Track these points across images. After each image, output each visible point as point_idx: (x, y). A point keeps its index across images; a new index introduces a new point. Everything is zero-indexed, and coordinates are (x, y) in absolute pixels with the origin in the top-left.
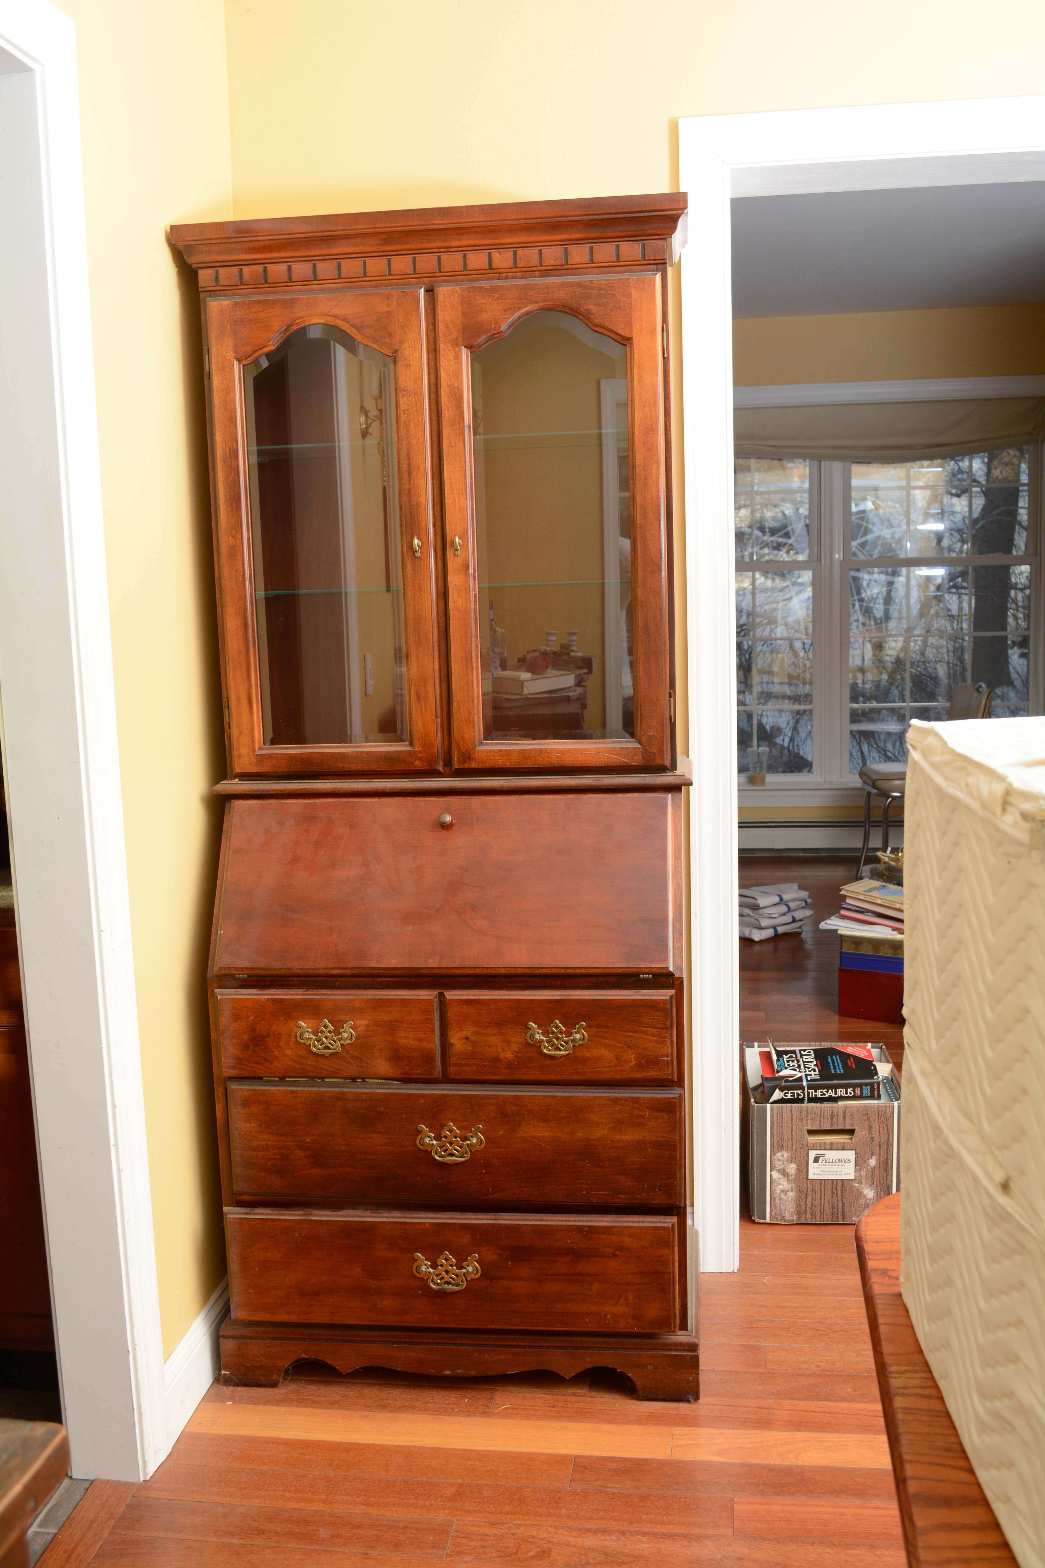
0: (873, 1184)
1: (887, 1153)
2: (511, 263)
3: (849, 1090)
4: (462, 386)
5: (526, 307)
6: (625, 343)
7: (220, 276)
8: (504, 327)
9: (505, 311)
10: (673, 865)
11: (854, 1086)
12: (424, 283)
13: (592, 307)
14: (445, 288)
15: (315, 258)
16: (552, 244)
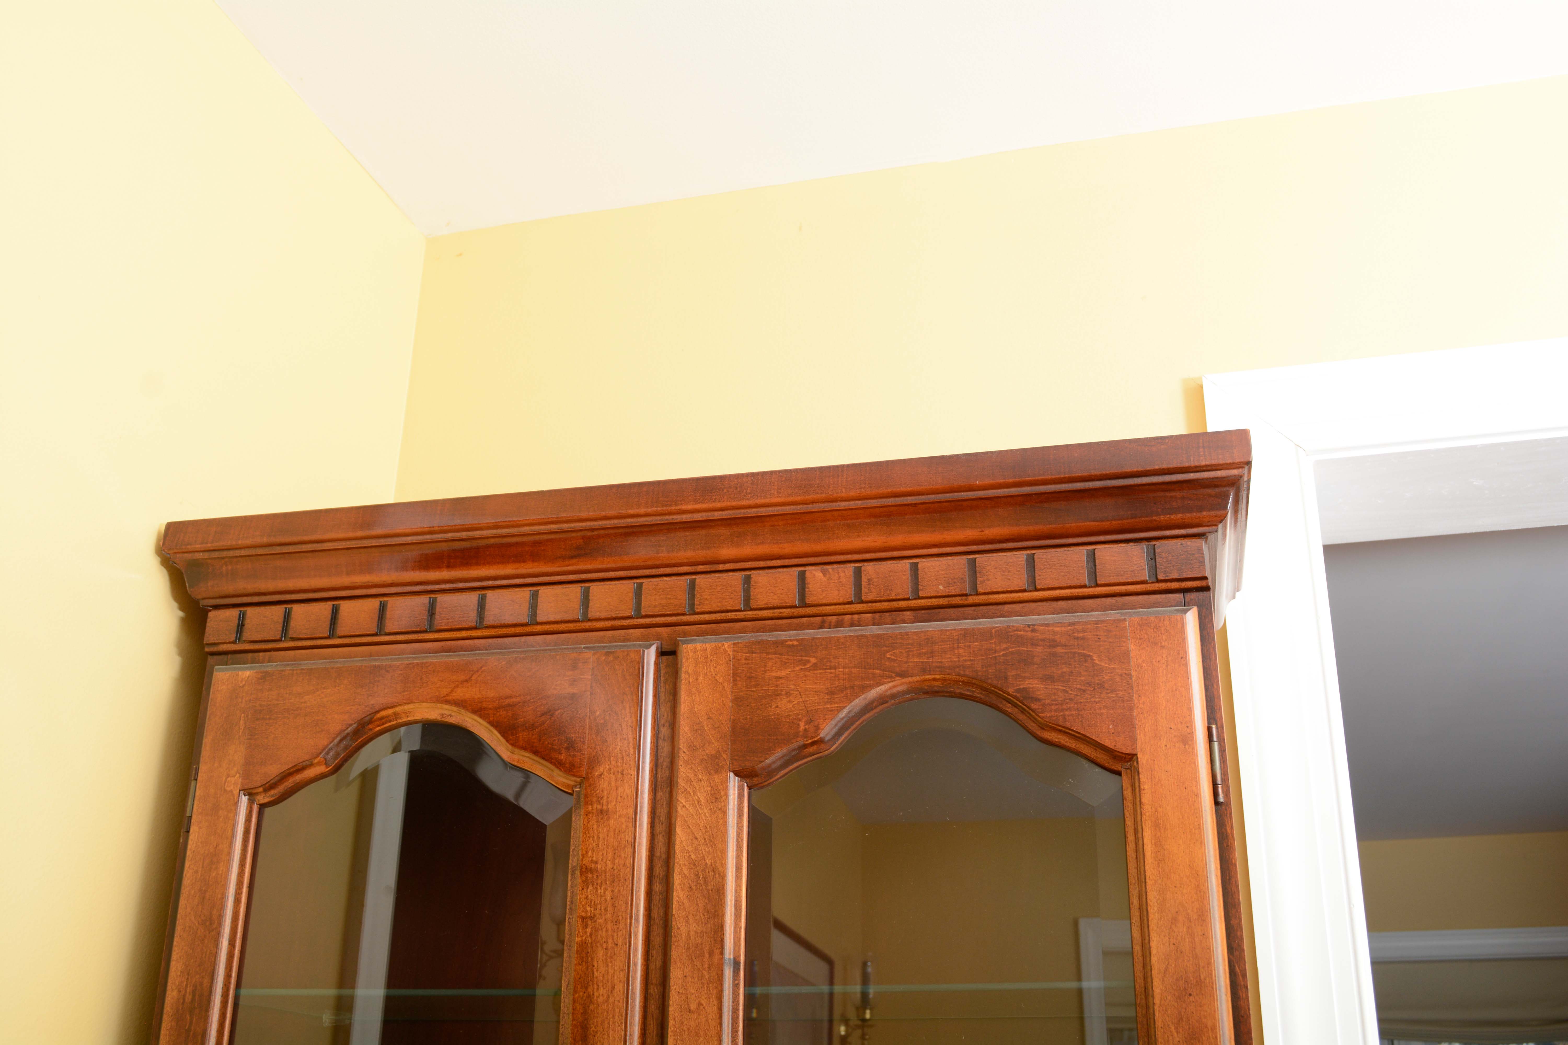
2: (848, 593)
4: (724, 865)
5: (879, 684)
6: (1117, 767)
7: (247, 622)
8: (827, 731)
9: (832, 693)
12: (658, 638)
13: (1034, 685)
14: (699, 646)
15: (437, 587)
16: (941, 550)
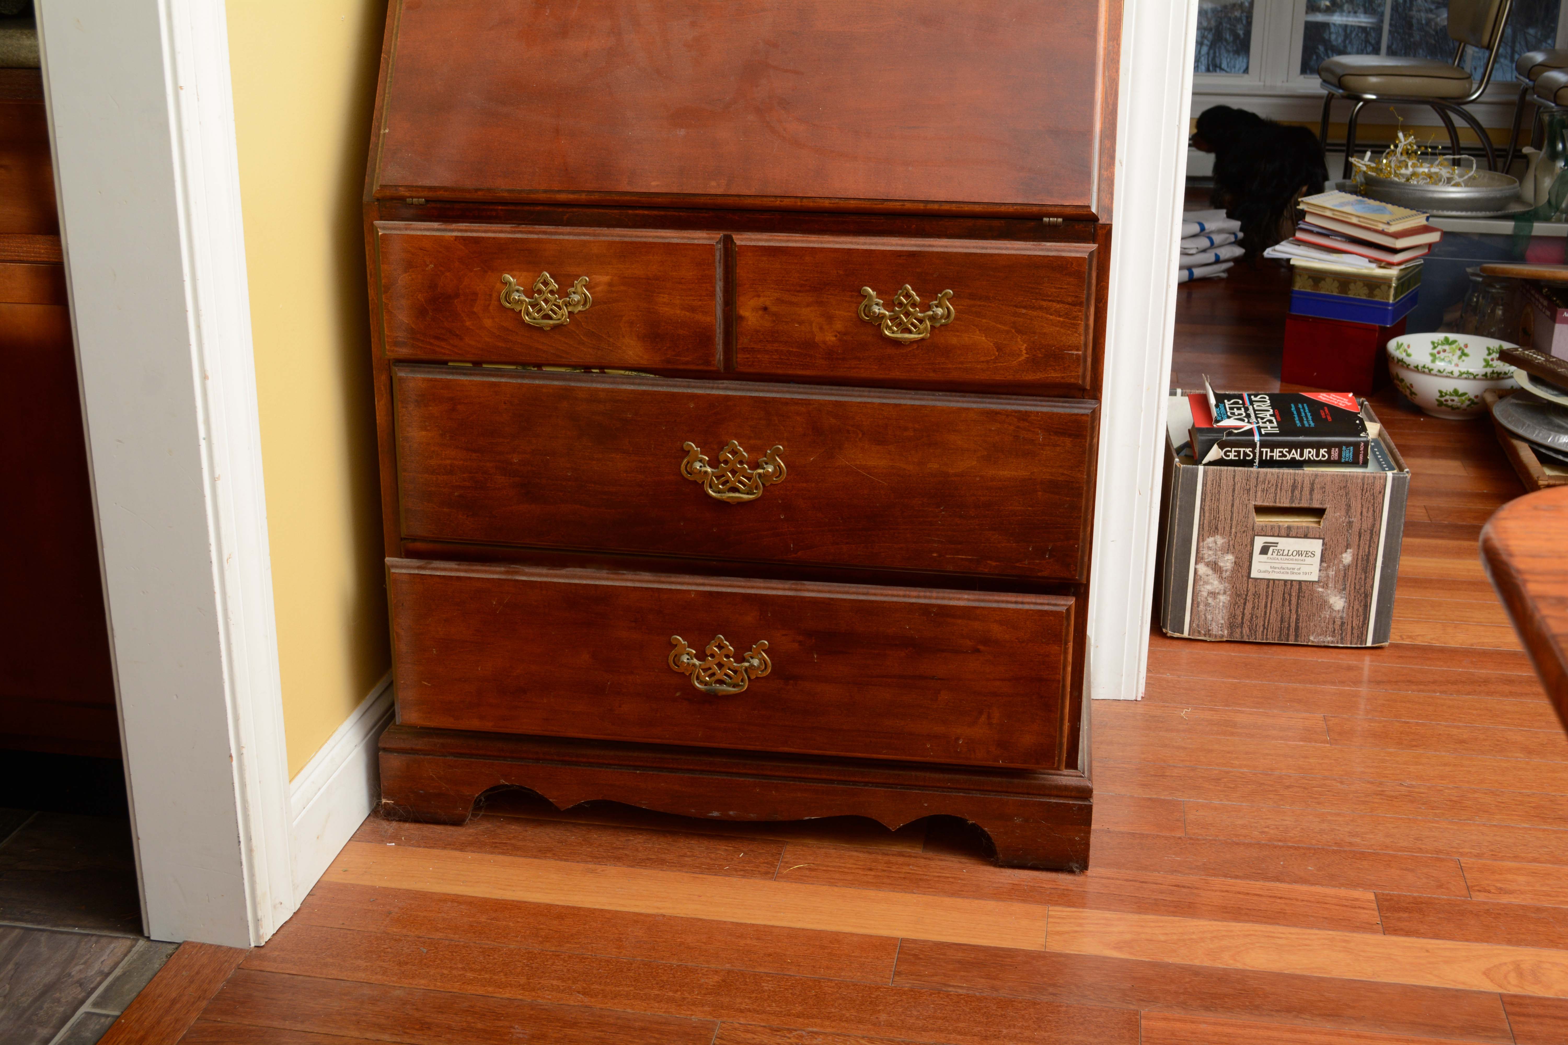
0: (1344, 589)
1: (1370, 546)
3: (1322, 451)
10: (1105, 49)
11: (1329, 446)
